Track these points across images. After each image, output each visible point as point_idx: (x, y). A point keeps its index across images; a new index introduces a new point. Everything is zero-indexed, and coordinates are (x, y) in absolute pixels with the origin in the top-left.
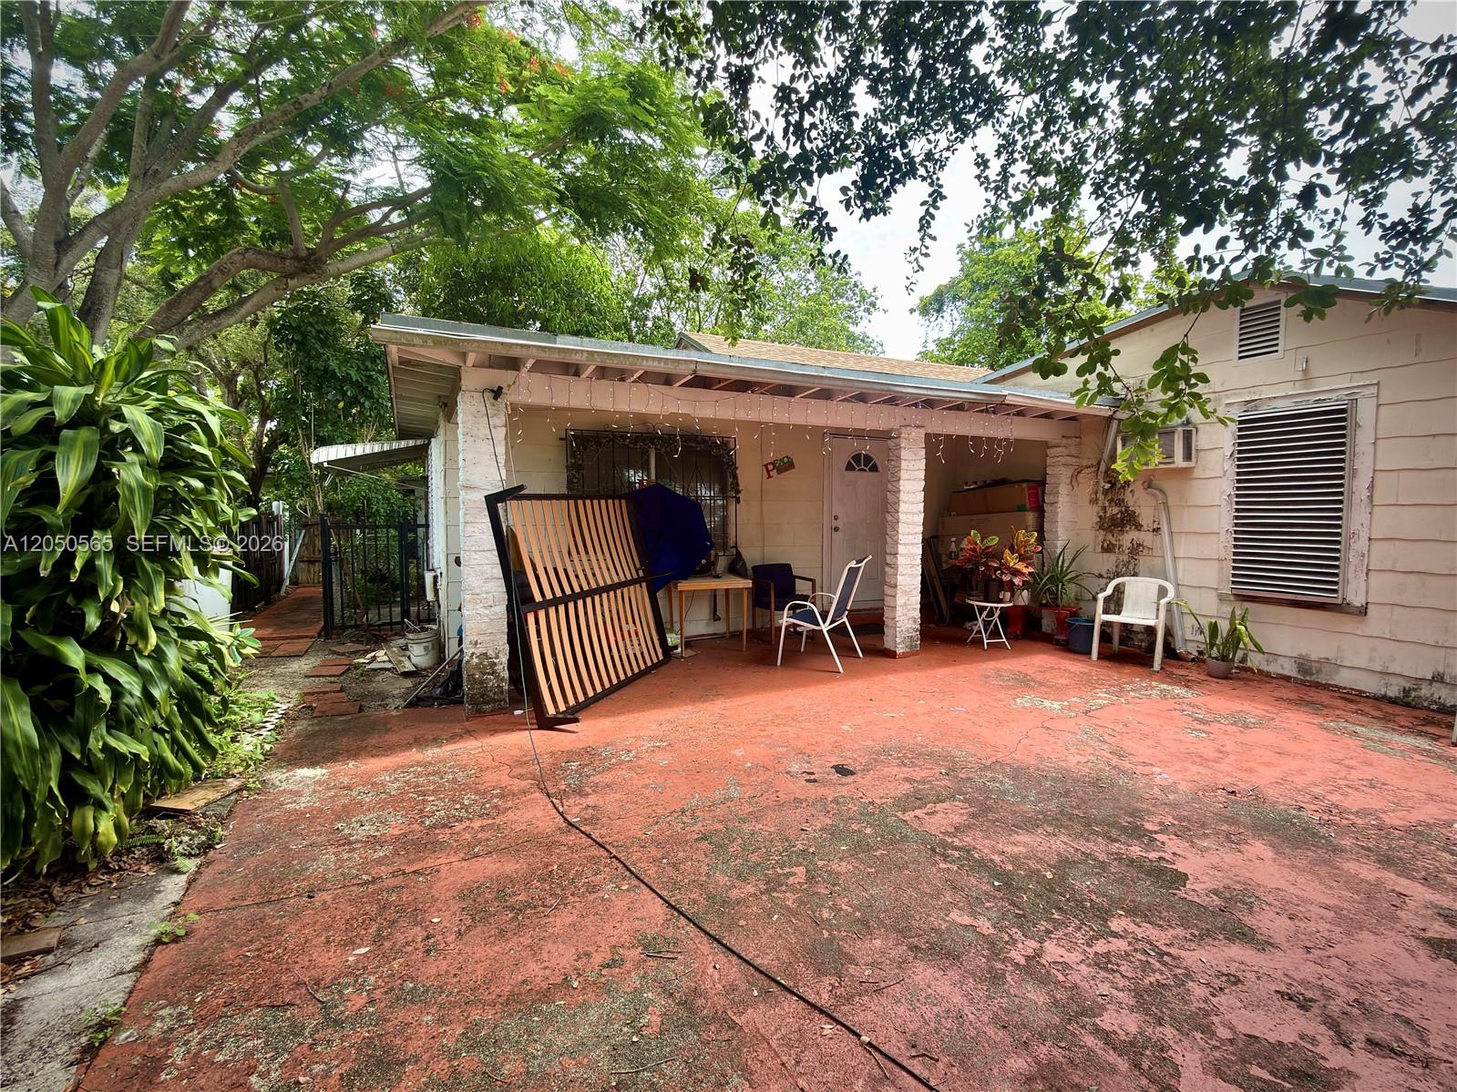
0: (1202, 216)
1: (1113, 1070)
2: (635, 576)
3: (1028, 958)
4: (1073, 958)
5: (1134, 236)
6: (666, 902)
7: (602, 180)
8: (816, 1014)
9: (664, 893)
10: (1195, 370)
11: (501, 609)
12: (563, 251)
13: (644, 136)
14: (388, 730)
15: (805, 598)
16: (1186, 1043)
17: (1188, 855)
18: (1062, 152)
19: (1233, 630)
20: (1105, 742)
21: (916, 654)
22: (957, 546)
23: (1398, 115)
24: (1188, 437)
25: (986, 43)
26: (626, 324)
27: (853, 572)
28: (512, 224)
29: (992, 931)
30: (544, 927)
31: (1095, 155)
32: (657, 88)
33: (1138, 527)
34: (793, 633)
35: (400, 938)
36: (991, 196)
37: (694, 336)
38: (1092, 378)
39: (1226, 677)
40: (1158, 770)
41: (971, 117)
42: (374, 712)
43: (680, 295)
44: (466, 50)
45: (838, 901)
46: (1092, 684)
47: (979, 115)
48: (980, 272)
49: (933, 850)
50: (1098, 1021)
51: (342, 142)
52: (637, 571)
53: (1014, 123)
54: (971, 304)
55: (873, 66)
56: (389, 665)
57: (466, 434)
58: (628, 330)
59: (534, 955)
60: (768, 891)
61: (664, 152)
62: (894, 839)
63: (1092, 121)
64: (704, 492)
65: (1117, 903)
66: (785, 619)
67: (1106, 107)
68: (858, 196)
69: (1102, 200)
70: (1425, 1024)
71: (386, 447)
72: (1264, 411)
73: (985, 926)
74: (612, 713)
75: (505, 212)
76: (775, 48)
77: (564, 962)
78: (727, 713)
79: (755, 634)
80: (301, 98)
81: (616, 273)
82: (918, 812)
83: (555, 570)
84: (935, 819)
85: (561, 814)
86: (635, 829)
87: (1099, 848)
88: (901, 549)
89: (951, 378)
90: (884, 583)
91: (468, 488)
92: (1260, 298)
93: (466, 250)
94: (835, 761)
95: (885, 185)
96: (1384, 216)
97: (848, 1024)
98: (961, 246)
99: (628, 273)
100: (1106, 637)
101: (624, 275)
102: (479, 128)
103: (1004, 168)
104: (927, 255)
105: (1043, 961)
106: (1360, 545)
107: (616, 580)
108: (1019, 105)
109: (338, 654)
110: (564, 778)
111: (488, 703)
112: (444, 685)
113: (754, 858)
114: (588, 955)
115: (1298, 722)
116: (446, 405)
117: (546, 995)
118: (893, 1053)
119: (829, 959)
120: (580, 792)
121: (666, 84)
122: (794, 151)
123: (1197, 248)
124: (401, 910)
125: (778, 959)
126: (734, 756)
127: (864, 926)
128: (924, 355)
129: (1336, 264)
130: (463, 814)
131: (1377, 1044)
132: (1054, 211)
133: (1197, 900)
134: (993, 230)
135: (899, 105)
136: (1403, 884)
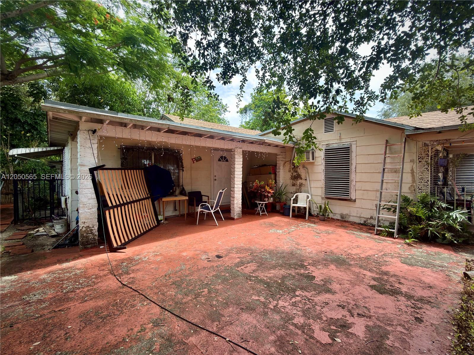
0: (313, 95)
1: (297, 334)
2: (147, 196)
3: (274, 306)
4: (286, 304)
5: (298, 97)
6: (160, 307)
7: (134, 60)
8: (212, 335)
9: (160, 304)
10: (313, 135)
11: (95, 210)
12: (119, 82)
13: (150, 47)
14: (46, 258)
15: (206, 202)
16: (316, 323)
17: (315, 271)
18: (279, 71)
19: (325, 207)
20: (294, 241)
21: (241, 218)
22: (252, 184)
23: (357, 73)
24: (313, 153)
25: (258, 38)
26: (142, 109)
27: (221, 193)
28: (98, 71)
29: (264, 300)
30: (115, 323)
31: (288, 73)
32: (154, 32)
33: (301, 179)
34: (202, 214)
35: (54, 336)
36: (260, 81)
37: (168, 116)
38: (288, 136)
39: (324, 220)
40: (307, 248)
41: (254, 58)
42: (39, 251)
43: (162, 101)
44: (81, 7)
45: (218, 298)
46: (290, 225)
47: (256, 58)
48: (257, 102)
49: (247, 278)
50: (293, 321)
51: (27, 33)
52: (147, 195)
53: (266, 61)
54: (255, 112)
55: (226, 39)
56: (45, 233)
57: (81, 146)
58: (143, 112)
59: (111, 333)
60: (195, 298)
61: (157, 54)
62: (234, 276)
63: (287, 64)
64: (172, 168)
65: (298, 287)
66: (199, 209)
67: (290, 61)
68: (221, 77)
69: (289, 86)
70: (370, 307)
71: (44, 149)
72: (331, 147)
73: (262, 299)
74: (139, 245)
75: (96, 67)
76: (196, 28)
77: (122, 333)
78: (180, 241)
79: (189, 215)
80: (7, 13)
81: (138, 92)
82: (242, 267)
83: (117, 195)
84: (247, 269)
85: (120, 282)
86: (148, 283)
87: (293, 272)
88: (236, 186)
89: (250, 134)
90: (231, 196)
91: (81, 165)
92: (328, 116)
93: (80, 78)
94: (217, 254)
95: (230, 75)
96: (354, 99)
97: (222, 336)
98: (252, 94)
99: (143, 92)
100: (294, 211)
101: (142, 93)
102: (86, 35)
103: (264, 74)
104: (242, 97)
105: (278, 307)
106: (354, 183)
107: (140, 198)
108: (268, 56)
109: (22, 230)
110: (121, 269)
111: (89, 244)
112: (70, 239)
113: (190, 288)
114: (132, 329)
115: (341, 231)
116: (72, 135)
117: (116, 346)
118: (236, 342)
119: (215, 317)
120: (127, 273)
121: (158, 32)
122: (202, 62)
123: (313, 103)
124: (55, 325)
125: (199, 319)
126: (183, 256)
127: (227, 305)
128: (242, 126)
129: (345, 109)
130: (80, 286)
131: (359, 315)
132: (277, 88)
133: (318, 283)
134: (261, 92)
135: (233, 52)
136: (365, 272)
